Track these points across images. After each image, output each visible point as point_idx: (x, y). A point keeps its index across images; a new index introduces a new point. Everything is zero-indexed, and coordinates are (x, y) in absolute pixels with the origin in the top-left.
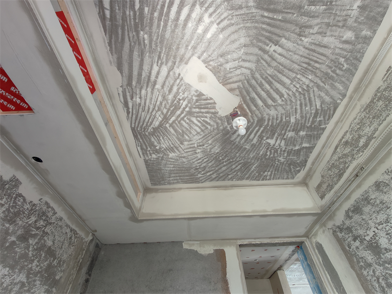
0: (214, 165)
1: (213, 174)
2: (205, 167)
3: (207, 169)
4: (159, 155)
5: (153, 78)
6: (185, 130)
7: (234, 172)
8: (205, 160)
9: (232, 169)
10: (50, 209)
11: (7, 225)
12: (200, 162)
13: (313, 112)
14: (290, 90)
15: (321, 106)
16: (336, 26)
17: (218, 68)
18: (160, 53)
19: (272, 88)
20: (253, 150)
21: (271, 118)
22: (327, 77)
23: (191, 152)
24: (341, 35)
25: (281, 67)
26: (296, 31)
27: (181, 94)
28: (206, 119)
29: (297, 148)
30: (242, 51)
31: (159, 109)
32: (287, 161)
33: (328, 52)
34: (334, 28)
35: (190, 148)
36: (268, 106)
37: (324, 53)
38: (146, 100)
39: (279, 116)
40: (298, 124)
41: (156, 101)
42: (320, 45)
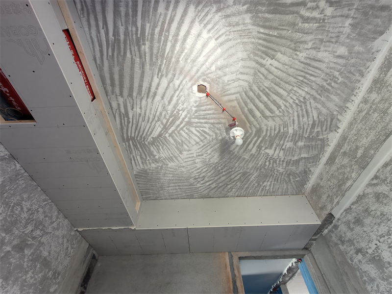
0: (213, 175)
1: (212, 183)
2: (204, 177)
3: (206, 179)
4: (158, 164)
5: (153, 89)
6: (184, 139)
7: (233, 182)
8: (204, 170)
9: (231, 179)
10: (47, 219)
11: (4, 235)
12: (199, 172)
13: (311, 123)
14: (287, 101)
15: (318, 117)
16: (329, 41)
17: (217, 80)
18: (160, 65)
19: (269, 99)
20: (252, 160)
21: (269, 128)
22: (322, 90)
23: (190, 162)
24: (335, 50)
25: (277, 80)
26: (291, 46)
27: (180, 105)
28: (205, 129)
29: (296, 158)
30: (240, 64)
31: (159, 120)
32: (287, 172)
33: (322, 66)
34: (328, 43)
35: (190, 158)
36: (266, 117)
37: (319, 66)
38: (146, 110)
39: (277, 127)
40: (296, 134)
41: (156, 112)
42: (314, 60)
